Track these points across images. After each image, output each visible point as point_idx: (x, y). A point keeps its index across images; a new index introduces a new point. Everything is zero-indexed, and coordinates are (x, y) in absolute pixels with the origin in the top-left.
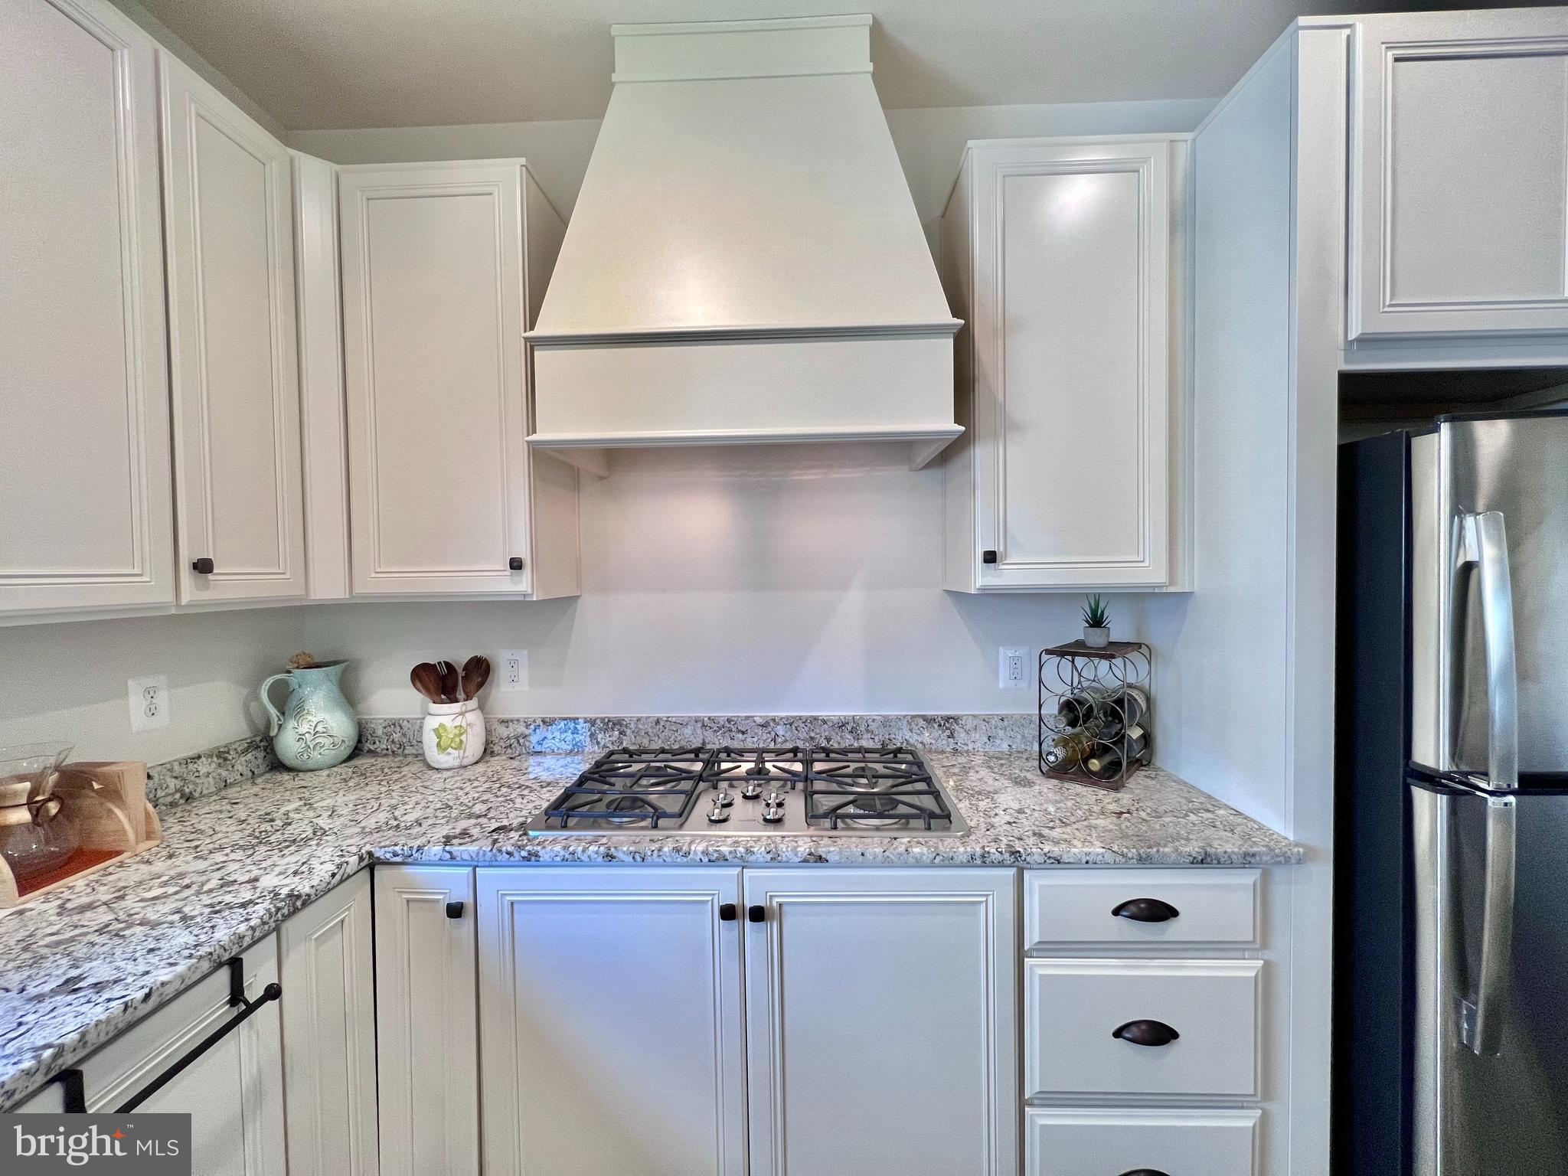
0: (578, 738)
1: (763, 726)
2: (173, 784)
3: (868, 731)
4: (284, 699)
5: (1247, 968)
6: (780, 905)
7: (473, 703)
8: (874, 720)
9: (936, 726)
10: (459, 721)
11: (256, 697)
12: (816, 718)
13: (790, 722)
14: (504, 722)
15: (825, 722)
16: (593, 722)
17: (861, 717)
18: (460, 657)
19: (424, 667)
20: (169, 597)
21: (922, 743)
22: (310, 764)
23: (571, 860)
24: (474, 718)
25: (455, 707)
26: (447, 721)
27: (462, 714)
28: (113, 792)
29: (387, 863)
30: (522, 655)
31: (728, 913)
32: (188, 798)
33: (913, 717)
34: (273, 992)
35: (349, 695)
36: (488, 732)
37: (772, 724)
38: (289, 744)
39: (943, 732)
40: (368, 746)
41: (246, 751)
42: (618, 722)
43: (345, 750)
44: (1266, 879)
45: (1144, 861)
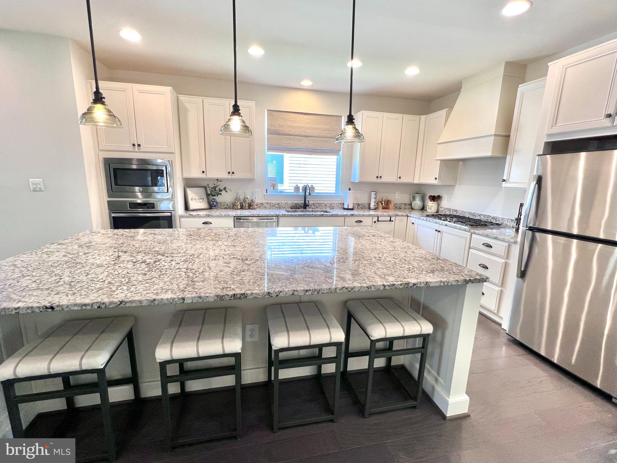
0: (451, 212)
1: (479, 215)
2: (399, 206)
3: (499, 220)
4: (414, 198)
5: (502, 261)
6: (443, 231)
7: (436, 202)
8: (500, 218)
9: (513, 222)
10: (431, 205)
11: (411, 197)
12: (489, 216)
14: (441, 207)
15: (490, 217)
16: (453, 210)
17: (498, 217)
18: (436, 195)
19: (431, 196)
20: (396, 181)
21: (509, 225)
22: (415, 209)
23: (423, 220)
24: (435, 205)
25: (432, 202)
27: (432, 204)
28: (390, 203)
29: (409, 216)
30: (446, 196)
31: (436, 230)
32: (400, 208)
33: (509, 219)
34: (393, 221)
35: (423, 199)
36: (438, 209)
37: (481, 215)
38: (413, 205)
39: (515, 223)
40: (424, 209)
41: (408, 205)
42: (456, 210)
43: (421, 207)
44: (509, 245)
45: (487, 236)
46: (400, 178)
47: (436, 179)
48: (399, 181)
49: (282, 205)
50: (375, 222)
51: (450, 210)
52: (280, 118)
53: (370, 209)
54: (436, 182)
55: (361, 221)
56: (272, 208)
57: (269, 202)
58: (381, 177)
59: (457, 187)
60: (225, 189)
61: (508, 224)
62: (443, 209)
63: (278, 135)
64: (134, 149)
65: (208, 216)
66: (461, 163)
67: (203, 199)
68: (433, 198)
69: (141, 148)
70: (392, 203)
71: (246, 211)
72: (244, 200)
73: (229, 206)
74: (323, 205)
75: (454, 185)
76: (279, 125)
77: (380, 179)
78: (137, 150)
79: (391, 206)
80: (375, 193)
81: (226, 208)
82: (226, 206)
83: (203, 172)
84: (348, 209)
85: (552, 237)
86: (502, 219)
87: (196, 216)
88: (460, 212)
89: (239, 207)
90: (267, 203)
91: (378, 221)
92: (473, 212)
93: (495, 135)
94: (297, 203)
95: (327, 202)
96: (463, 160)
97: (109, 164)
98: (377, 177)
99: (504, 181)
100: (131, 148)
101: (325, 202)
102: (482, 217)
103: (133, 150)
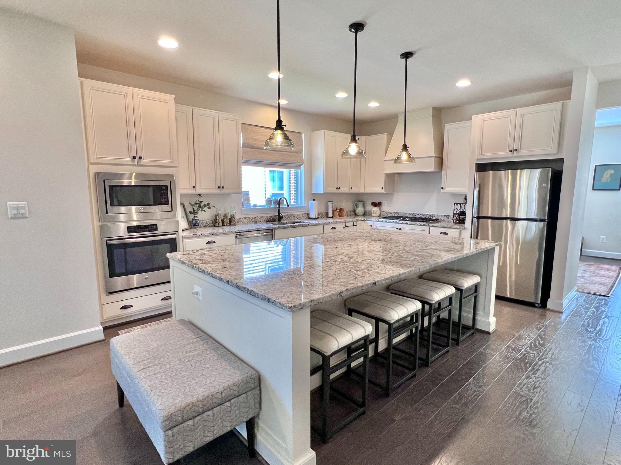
0: (392, 215)
4: (357, 206)
7: (378, 208)
11: (354, 205)
12: (426, 214)
13: (422, 214)
14: (382, 211)
15: (428, 215)
16: (394, 212)
18: (377, 202)
19: (373, 202)
20: (348, 191)
22: (359, 214)
23: (382, 222)
24: (378, 210)
25: (376, 208)
26: (375, 210)
29: (366, 221)
30: (386, 202)
33: (442, 215)
34: (356, 225)
35: (364, 206)
36: (380, 213)
38: (357, 211)
40: (366, 214)
41: (353, 212)
42: (398, 213)
43: (363, 213)
44: (460, 231)
45: (443, 227)
46: (352, 188)
47: (382, 188)
48: (351, 191)
49: (258, 218)
50: (344, 228)
51: (391, 213)
52: (252, 132)
53: (328, 217)
54: (383, 191)
55: (335, 228)
56: (249, 222)
57: (246, 216)
58: (339, 188)
59: (395, 194)
60: (208, 204)
61: (442, 219)
62: (385, 213)
63: (251, 148)
64: (134, 162)
65: (213, 234)
66: (396, 175)
67: (184, 217)
68: (375, 205)
69: (142, 161)
70: (345, 211)
71: (228, 227)
72: (225, 216)
73: (208, 223)
74: (292, 216)
75: (392, 193)
76: (252, 139)
77: (339, 190)
78: (136, 163)
79: (345, 213)
80: (332, 202)
81: (205, 227)
82: (205, 224)
83: (194, 187)
84: (315, 219)
85: (491, 221)
86: (437, 216)
87: (200, 235)
88: (401, 214)
89: (221, 224)
90: (245, 218)
91: (346, 226)
92: (412, 213)
93: (435, 157)
94: (271, 216)
95: (296, 213)
96: (399, 174)
97: (104, 181)
98: (337, 188)
99: (443, 188)
100: (130, 161)
101: (294, 214)
102: (421, 215)
103: (131, 163)
